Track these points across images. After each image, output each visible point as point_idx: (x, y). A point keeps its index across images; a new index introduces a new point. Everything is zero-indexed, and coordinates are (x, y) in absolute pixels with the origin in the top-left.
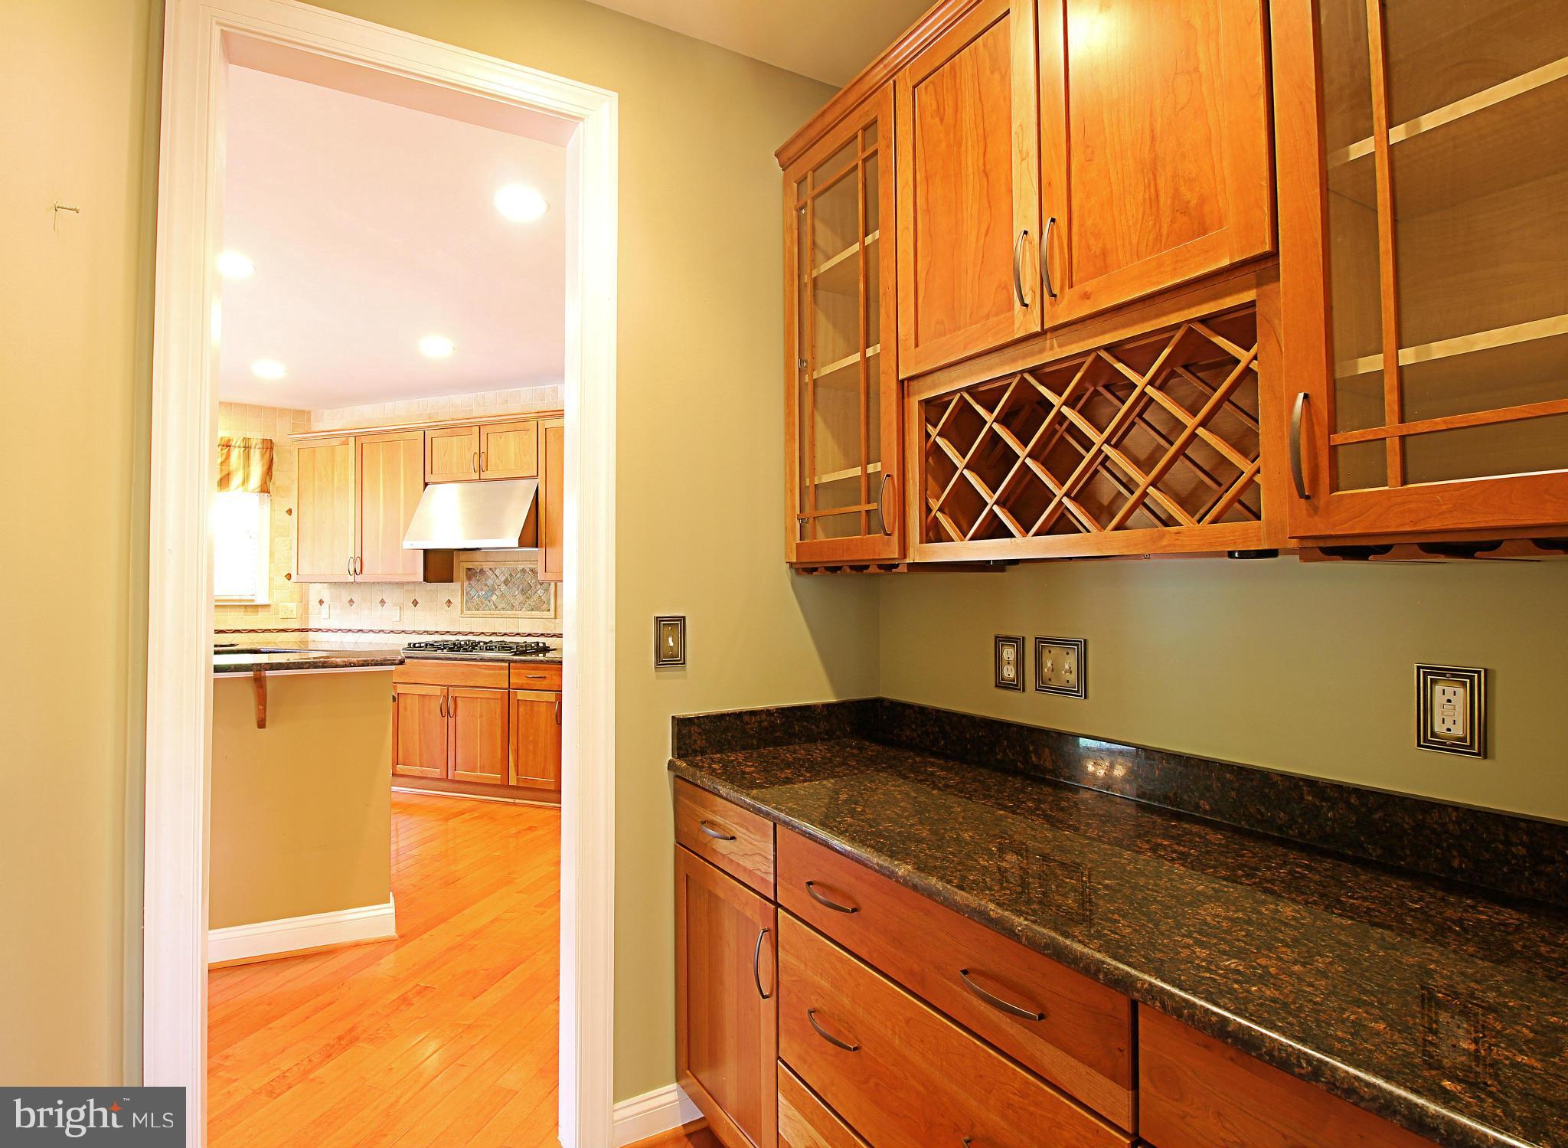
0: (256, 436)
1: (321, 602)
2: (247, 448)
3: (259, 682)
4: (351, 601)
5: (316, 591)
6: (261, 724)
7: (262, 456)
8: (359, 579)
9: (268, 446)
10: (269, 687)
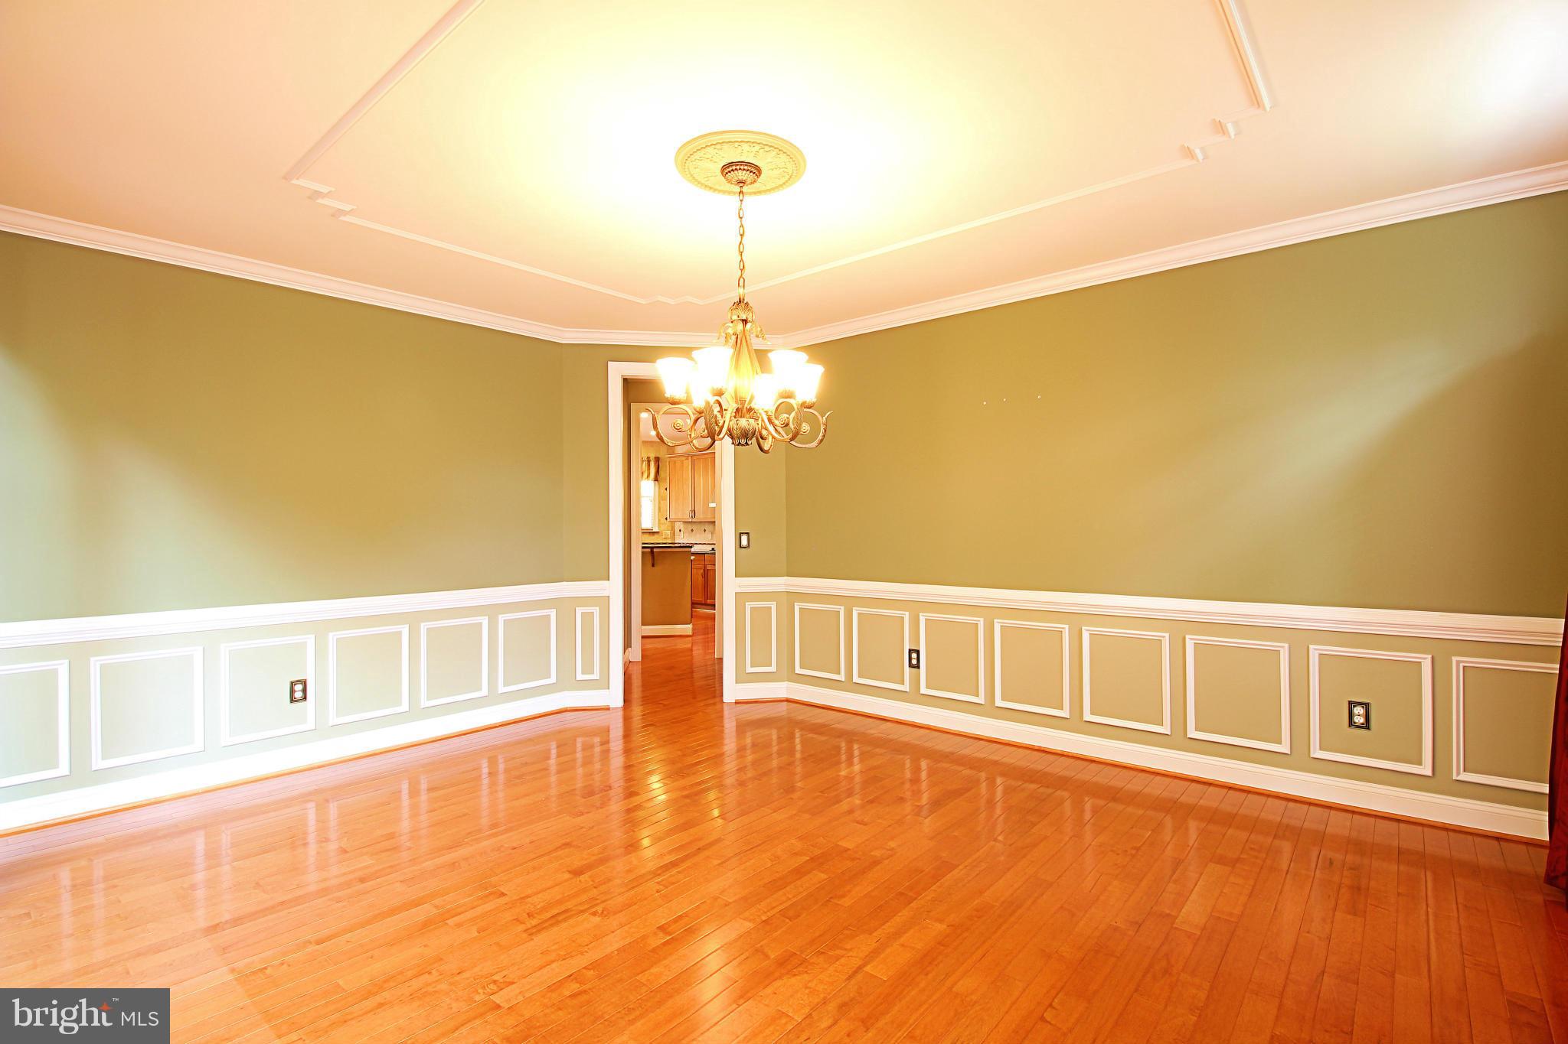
0: (652, 456)
1: (680, 531)
2: (649, 461)
3: (652, 552)
4: (692, 530)
5: (679, 525)
6: (653, 566)
7: (655, 464)
8: (694, 520)
9: (657, 460)
10: (655, 554)
